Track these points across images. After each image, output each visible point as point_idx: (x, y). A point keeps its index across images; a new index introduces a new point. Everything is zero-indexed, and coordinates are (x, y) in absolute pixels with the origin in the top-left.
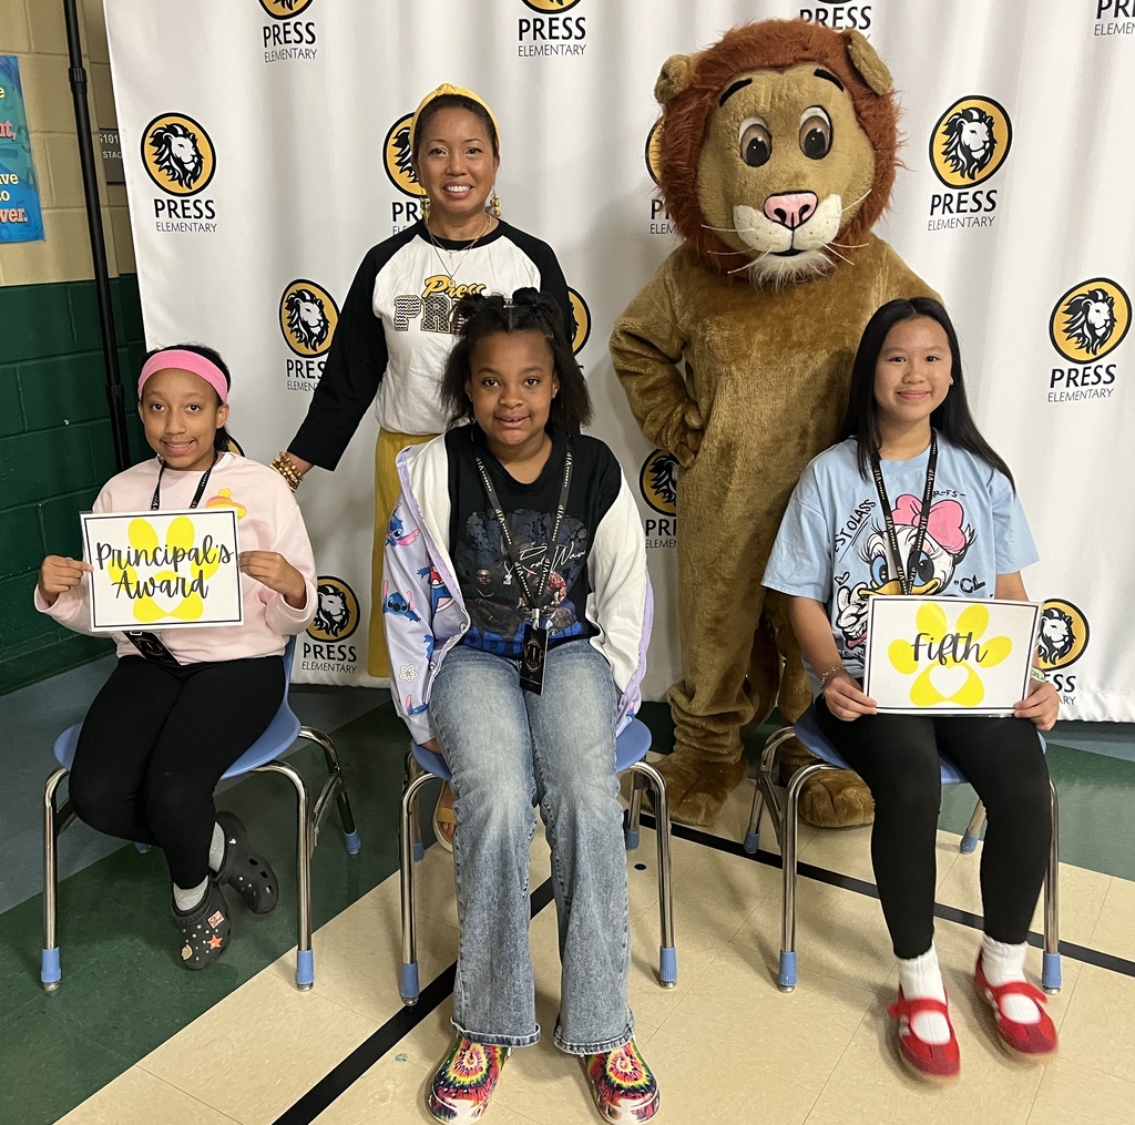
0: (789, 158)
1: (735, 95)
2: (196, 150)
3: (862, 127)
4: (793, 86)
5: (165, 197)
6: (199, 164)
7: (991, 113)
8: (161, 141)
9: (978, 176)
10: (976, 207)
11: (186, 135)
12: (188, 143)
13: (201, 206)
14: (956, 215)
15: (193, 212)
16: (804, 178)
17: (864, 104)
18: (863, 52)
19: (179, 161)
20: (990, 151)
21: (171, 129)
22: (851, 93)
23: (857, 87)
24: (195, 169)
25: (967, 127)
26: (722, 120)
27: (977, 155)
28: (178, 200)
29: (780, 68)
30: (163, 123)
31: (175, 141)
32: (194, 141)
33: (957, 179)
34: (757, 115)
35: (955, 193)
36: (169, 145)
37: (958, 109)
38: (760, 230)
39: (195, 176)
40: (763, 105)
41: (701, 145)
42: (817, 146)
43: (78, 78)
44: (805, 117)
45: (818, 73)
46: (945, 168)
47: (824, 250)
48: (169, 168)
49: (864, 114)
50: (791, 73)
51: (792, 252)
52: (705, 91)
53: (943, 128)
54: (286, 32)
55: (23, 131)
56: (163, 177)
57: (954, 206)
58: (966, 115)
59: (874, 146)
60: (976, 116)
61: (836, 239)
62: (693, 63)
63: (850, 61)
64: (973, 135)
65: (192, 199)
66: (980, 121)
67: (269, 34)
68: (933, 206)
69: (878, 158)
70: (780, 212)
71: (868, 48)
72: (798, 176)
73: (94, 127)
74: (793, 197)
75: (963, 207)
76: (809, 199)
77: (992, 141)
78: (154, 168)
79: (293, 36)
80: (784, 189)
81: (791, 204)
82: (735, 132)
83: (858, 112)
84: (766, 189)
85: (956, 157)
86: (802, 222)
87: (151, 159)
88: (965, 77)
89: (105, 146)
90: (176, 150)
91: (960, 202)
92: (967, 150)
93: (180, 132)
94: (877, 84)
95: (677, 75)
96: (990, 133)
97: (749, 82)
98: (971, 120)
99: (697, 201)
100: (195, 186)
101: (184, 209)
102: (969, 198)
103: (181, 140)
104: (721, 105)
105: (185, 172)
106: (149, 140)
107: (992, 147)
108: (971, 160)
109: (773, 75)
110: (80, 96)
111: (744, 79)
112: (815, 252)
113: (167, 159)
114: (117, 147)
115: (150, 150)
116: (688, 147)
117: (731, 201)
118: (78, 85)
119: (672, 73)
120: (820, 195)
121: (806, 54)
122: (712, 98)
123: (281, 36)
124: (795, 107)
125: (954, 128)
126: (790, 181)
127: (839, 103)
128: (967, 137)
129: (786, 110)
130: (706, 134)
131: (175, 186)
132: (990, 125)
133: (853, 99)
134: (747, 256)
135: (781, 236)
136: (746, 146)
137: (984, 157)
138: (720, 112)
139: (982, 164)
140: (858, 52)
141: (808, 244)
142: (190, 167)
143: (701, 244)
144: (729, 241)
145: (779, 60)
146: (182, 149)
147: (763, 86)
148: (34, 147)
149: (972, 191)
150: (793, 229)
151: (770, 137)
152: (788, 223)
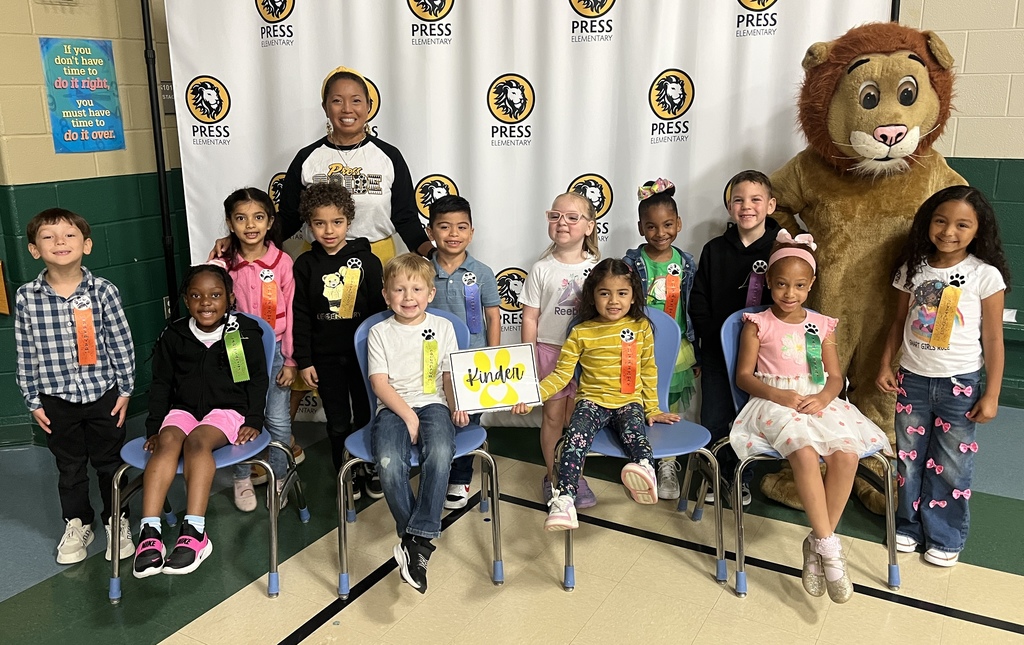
0: (891, 106)
1: (858, 68)
2: (219, 97)
3: (933, 87)
4: (896, 64)
5: (199, 124)
6: (220, 105)
7: (682, 78)
8: (197, 91)
9: (678, 114)
10: (677, 130)
11: (213, 88)
12: (213, 93)
13: (221, 129)
14: (667, 135)
15: (216, 133)
16: (900, 117)
17: (936, 74)
18: (938, 45)
19: (208, 103)
20: (683, 99)
21: (203, 85)
22: (928, 68)
23: (933, 66)
24: (218, 108)
25: (670, 86)
26: (848, 81)
27: (677, 102)
28: (206, 126)
29: (888, 53)
30: (198, 81)
31: (205, 92)
32: (217, 92)
33: (666, 114)
34: (872, 79)
35: (665, 122)
36: (202, 94)
37: (664, 76)
38: (868, 146)
39: (217, 112)
40: (876, 74)
41: (832, 95)
42: (908, 98)
43: (150, 55)
44: (902, 81)
45: (911, 57)
46: (659, 109)
47: (906, 158)
48: (202, 107)
49: (936, 80)
50: (895, 56)
51: (887, 159)
52: (839, 65)
53: (655, 87)
54: (274, 31)
55: (114, 85)
56: (198, 113)
57: (665, 130)
58: (669, 79)
59: (940, 98)
60: (674, 80)
61: (916, 152)
62: (830, 48)
63: (929, 49)
64: (674, 91)
65: (215, 125)
66: (677, 83)
67: (265, 31)
68: (653, 130)
69: (942, 105)
70: (884, 137)
71: (941, 43)
72: (897, 116)
73: (158, 82)
74: (893, 128)
75: (670, 130)
76: (902, 129)
77: (684, 94)
78: (193, 107)
79: (280, 33)
80: (888, 123)
81: (891, 132)
82: (857, 89)
83: (931, 78)
84: (876, 122)
85: (665, 102)
86: (896, 142)
87: (191, 102)
88: (667, 58)
89: (164, 92)
90: (206, 97)
91: (668, 128)
92: (671, 99)
93: (209, 86)
94: (944, 62)
95: (820, 54)
96: (683, 89)
97: (868, 60)
98: (671, 82)
99: (827, 126)
100: (217, 118)
101: (210, 131)
102: (673, 125)
103: (210, 91)
104: (849, 72)
105: (211, 109)
106: (190, 91)
107: (684, 97)
108: (673, 104)
109: (885, 57)
110: (151, 66)
111: (864, 58)
112: (900, 159)
113: (201, 102)
114: (171, 92)
115: (191, 97)
116: (824, 96)
117: (849, 129)
118: (150, 60)
119: (816, 53)
120: (910, 125)
121: (903, 46)
122: (842, 69)
123: (272, 33)
124: (898, 76)
125: (662, 87)
126: (891, 119)
127: (922, 72)
128: (670, 92)
129: (891, 77)
130: (836, 89)
131: (205, 118)
132: (682, 85)
133: (929, 71)
134: (855, 160)
135: (883, 149)
136: (863, 97)
137: (680, 103)
138: (848, 77)
139: (679, 106)
140: (935, 44)
141: (899, 155)
142: (215, 107)
143: (826, 151)
144: (844, 151)
145: (887, 49)
146: (210, 96)
147: (876, 64)
148: (120, 95)
149: (675, 121)
150: (890, 146)
151: (879, 92)
152: (888, 142)
